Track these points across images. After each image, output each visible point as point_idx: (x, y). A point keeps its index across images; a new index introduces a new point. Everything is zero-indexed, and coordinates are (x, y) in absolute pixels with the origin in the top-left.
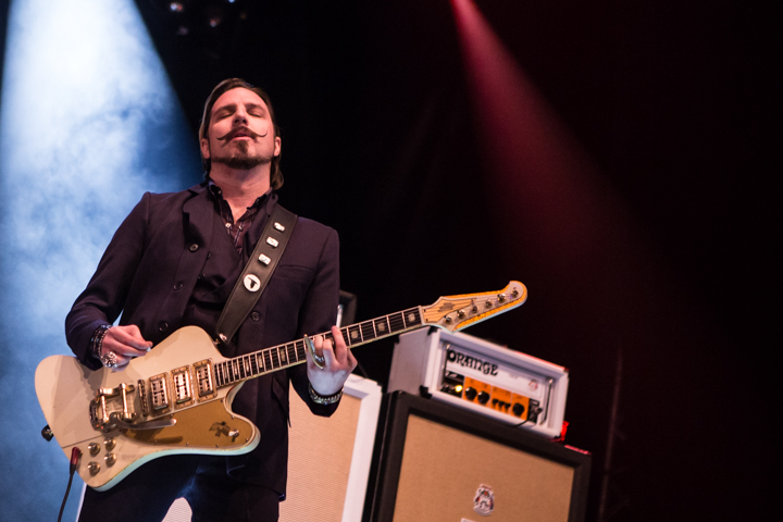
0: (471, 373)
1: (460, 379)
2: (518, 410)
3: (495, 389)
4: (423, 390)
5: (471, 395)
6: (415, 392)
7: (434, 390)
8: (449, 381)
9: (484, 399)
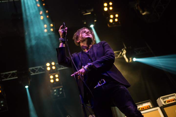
0: (166, 100)
1: (166, 101)
2: (174, 100)
3: (170, 100)
4: (163, 105)
5: (168, 102)
6: (162, 105)
7: (164, 104)
8: (165, 102)
9: (169, 102)
